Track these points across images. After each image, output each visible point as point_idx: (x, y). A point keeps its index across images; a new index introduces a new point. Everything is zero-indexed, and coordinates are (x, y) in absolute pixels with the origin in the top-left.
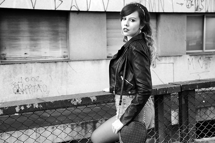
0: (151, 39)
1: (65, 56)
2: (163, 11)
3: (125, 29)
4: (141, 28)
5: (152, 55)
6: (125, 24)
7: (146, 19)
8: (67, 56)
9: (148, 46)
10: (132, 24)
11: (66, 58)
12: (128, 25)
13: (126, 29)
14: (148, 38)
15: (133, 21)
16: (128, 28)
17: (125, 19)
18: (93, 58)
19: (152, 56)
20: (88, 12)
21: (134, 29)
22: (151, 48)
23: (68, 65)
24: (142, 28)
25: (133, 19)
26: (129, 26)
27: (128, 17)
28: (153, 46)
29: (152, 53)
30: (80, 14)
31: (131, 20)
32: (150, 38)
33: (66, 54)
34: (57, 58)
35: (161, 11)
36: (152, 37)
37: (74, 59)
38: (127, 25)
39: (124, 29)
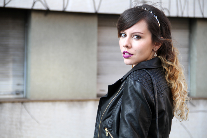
0: (174, 68)
1: (18, 92)
2: (203, 14)
3: (126, 54)
4: (154, 49)
5: (176, 96)
6: (125, 44)
7: (162, 32)
8: (23, 92)
9: (168, 81)
10: (137, 44)
11: (21, 96)
12: (129, 45)
13: (127, 52)
14: (169, 66)
15: (139, 37)
16: (130, 51)
17: (125, 35)
18: (70, 97)
19: (177, 99)
20: (64, 13)
21: (141, 52)
22: (174, 85)
23: (24, 110)
24: (157, 48)
25: (137, 34)
26: (131, 47)
27: (128, 32)
28: (178, 80)
29: (176, 94)
30: (49, 16)
31: (135, 37)
32: (172, 67)
33: (20, 88)
34: (5, 95)
35: (198, 15)
36: (175, 64)
37: (36, 97)
38: (127, 47)
39: (124, 53)
